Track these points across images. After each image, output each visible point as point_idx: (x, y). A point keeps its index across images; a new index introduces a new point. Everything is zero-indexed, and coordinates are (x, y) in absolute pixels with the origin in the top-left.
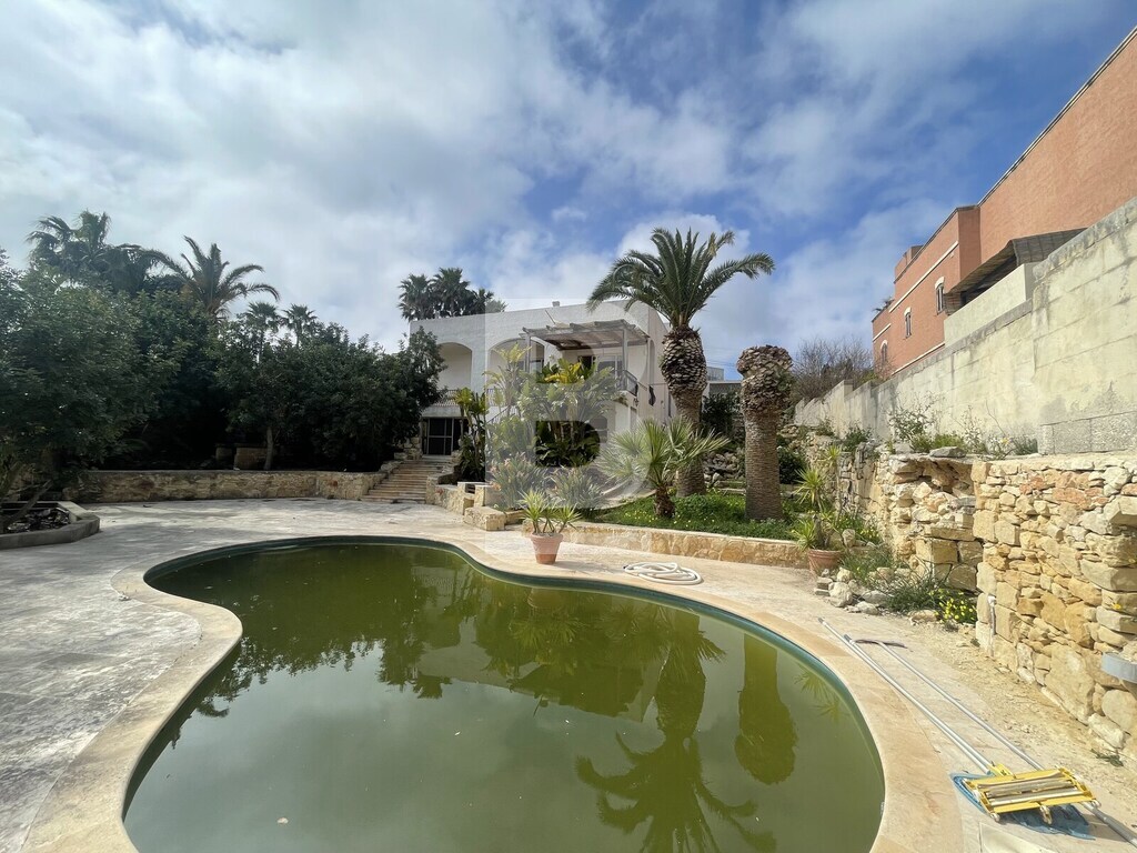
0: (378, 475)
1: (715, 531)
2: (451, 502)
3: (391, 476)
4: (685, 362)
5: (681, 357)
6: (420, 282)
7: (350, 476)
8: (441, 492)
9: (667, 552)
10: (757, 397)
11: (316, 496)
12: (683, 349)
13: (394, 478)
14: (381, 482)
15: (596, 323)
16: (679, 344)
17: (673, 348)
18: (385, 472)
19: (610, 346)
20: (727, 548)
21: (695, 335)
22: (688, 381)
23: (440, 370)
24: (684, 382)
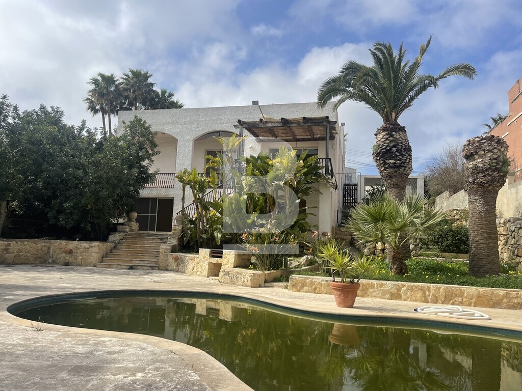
0: (108, 245)
1: (463, 284)
2: (190, 267)
3: (119, 247)
4: (397, 151)
5: (394, 146)
6: (109, 80)
7: (85, 244)
8: (176, 259)
9: (426, 301)
10: (484, 176)
11: (50, 263)
12: (395, 140)
13: (123, 247)
14: (111, 251)
15: (304, 118)
16: (392, 136)
17: (387, 139)
18: (114, 242)
19: (303, 140)
20: (479, 296)
21: (402, 129)
22: (400, 167)
23: (153, 155)
24: (396, 167)
